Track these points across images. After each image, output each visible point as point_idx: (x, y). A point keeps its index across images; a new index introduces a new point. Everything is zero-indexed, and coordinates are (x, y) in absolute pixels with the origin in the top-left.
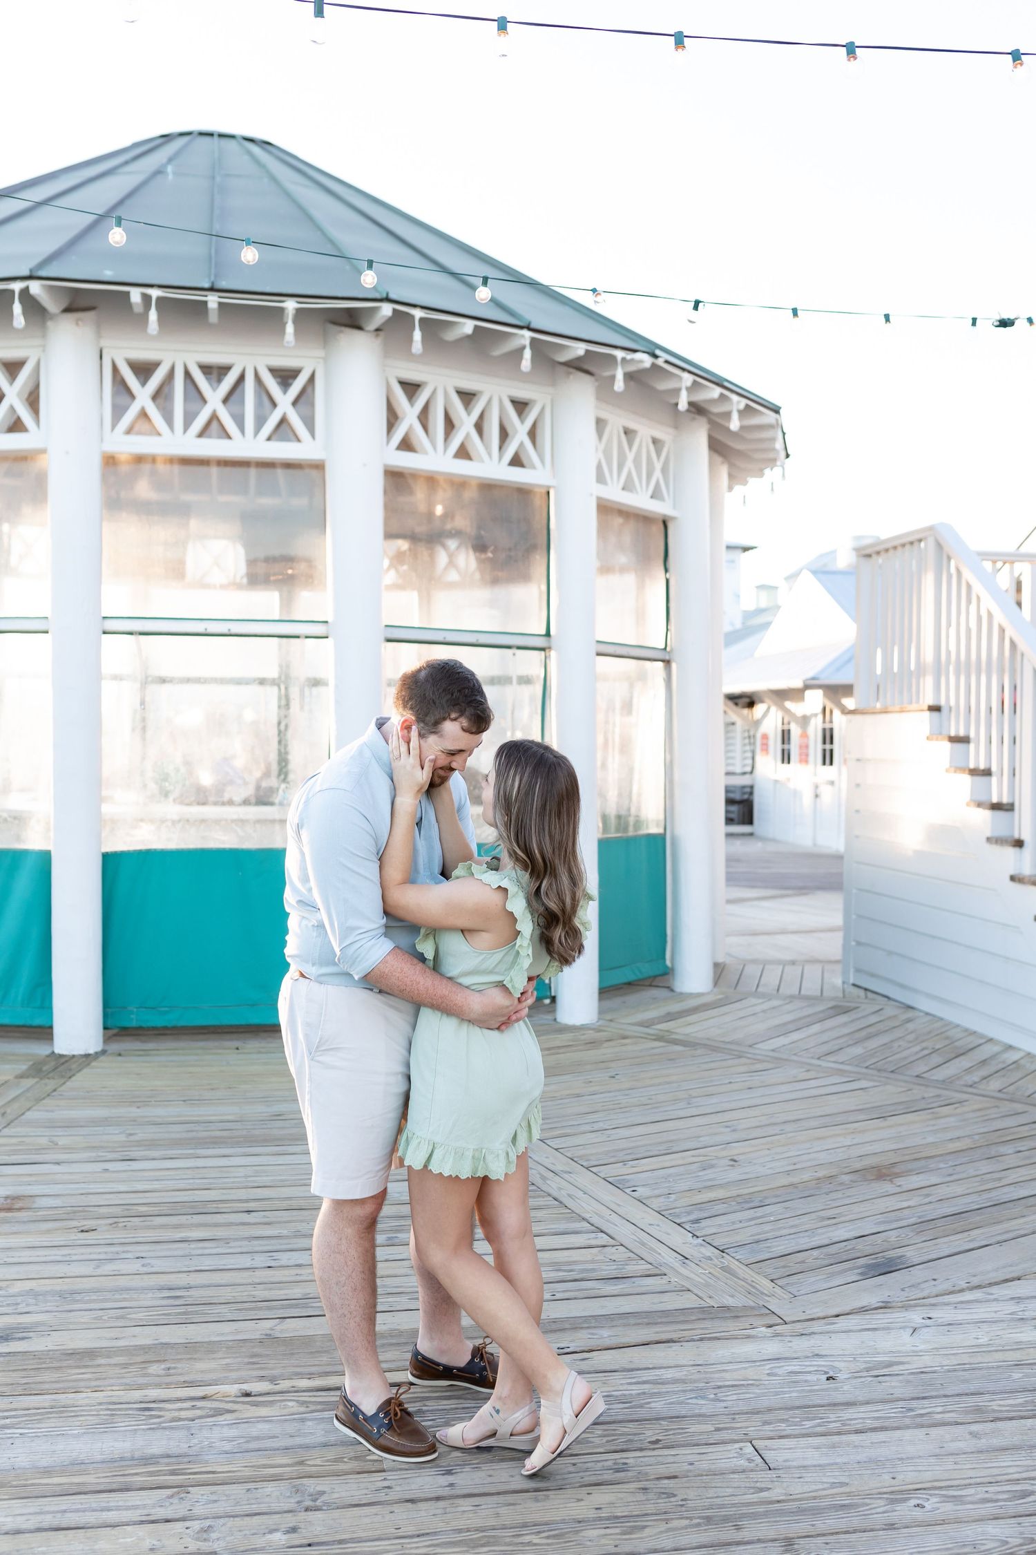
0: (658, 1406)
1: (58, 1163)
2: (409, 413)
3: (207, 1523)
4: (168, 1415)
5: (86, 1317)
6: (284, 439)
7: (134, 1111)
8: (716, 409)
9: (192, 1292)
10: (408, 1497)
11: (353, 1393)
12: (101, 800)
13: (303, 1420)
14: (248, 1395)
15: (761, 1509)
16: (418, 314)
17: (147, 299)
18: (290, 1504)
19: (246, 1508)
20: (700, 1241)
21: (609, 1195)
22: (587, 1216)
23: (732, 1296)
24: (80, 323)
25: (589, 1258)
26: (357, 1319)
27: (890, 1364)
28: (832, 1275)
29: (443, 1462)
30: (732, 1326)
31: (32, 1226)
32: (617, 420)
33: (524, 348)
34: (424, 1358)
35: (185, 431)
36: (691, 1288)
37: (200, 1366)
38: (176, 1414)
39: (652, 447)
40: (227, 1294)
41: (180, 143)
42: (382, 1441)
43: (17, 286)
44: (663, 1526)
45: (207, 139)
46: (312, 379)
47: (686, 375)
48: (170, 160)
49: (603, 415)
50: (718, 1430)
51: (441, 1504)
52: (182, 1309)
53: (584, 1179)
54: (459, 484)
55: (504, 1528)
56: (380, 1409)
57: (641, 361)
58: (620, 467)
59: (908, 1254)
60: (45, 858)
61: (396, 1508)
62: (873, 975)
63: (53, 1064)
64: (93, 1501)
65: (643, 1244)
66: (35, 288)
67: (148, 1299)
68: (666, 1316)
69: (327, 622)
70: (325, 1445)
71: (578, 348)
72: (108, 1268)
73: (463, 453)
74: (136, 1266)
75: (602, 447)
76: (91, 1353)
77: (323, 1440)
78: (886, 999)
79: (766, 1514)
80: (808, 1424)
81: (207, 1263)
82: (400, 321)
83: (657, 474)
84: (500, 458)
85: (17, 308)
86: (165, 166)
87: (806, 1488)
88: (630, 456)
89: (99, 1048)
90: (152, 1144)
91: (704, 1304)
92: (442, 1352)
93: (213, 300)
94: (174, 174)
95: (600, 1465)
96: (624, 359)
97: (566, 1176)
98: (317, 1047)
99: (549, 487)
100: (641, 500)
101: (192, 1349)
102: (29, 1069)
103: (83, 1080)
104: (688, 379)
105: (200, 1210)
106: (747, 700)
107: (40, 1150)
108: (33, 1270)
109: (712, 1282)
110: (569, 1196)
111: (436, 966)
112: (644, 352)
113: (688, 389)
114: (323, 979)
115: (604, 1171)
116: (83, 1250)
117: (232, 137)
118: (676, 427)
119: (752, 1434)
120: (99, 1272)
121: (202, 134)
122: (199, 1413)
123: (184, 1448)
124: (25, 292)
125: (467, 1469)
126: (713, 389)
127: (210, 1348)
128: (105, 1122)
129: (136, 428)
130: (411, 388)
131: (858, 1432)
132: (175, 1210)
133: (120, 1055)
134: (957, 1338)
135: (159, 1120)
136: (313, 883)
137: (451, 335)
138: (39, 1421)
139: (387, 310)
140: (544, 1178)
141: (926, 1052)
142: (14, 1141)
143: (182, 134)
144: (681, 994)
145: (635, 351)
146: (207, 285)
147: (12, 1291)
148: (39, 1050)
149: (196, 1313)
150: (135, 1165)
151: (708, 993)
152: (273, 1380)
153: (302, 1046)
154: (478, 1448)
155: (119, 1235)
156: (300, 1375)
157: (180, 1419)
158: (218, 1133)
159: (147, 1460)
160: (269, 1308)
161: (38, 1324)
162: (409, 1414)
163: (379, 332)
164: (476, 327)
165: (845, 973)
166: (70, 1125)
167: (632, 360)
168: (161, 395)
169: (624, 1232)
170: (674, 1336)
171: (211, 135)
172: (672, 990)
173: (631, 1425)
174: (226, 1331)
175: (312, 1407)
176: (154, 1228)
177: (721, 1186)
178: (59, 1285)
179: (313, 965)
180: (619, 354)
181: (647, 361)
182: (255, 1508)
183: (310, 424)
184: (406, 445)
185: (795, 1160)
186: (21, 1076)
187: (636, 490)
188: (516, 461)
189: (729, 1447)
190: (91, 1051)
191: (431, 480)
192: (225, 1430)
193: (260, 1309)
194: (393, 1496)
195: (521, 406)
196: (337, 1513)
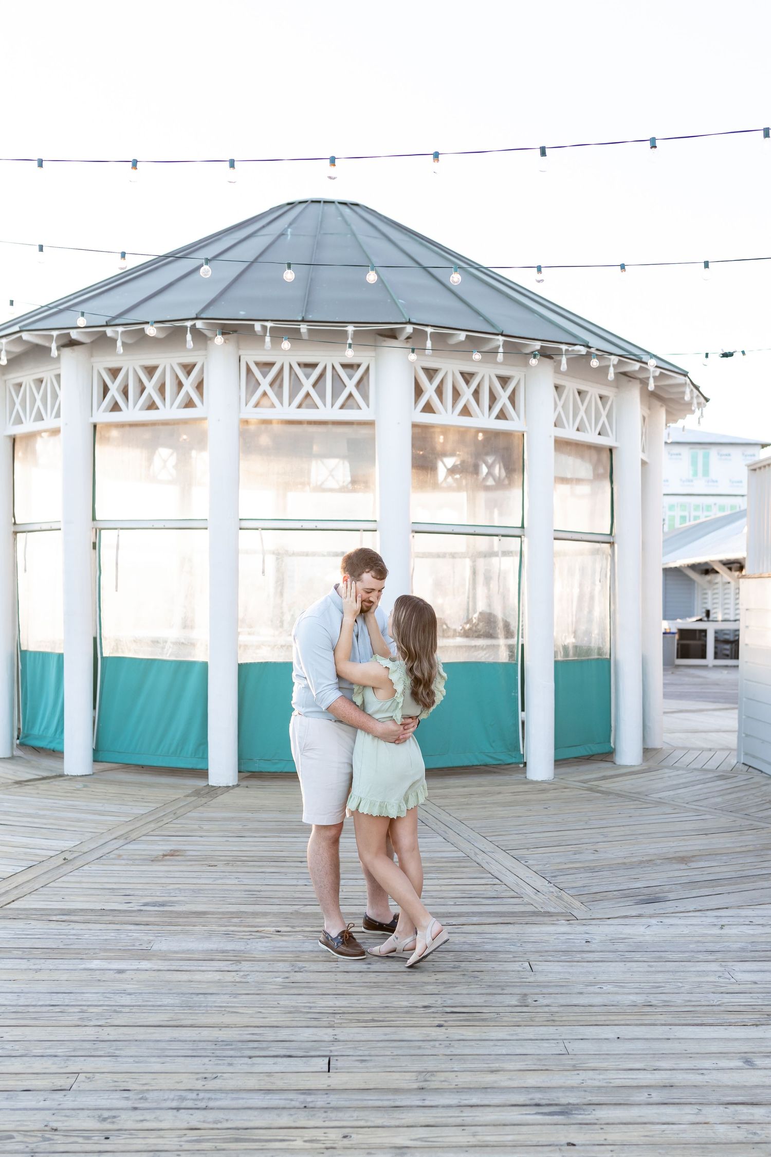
0: (488, 947)
1: (201, 837)
2: (430, 390)
3: (248, 973)
4: (238, 937)
5: (205, 899)
6: (351, 408)
7: (250, 815)
8: (641, 376)
9: (261, 893)
10: (345, 970)
11: (327, 927)
12: (239, 633)
13: (304, 942)
14: (278, 932)
15: (518, 984)
16: (429, 330)
17: (264, 328)
18: (289, 969)
19: (267, 970)
20: (551, 885)
21: (509, 862)
22: (492, 871)
23: (555, 908)
24: (227, 341)
25: (484, 889)
26: (328, 889)
27: (625, 939)
28: (619, 902)
29: (368, 961)
30: (546, 919)
31: (183, 863)
32: (571, 386)
33: (499, 347)
34: (369, 919)
35: (290, 405)
36: (533, 903)
37: (258, 920)
38: (242, 937)
39: (598, 399)
40: (280, 894)
41: (301, 207)
42: (339, 949)
43: (189, 324)
44: (467, 987)
45: (317, 205)
46: (368, 369)
47: (612, 357)
48: (290, 225)
49: (560, 382)
50: (514, 957)
51: (361, 974)
52: (255, 899)
53: (500, 855)
54: (462, 432)
55: (388, 982)
56: (338, 935)
57: (579, 351)
58: (575, 416)
59: (670, 896)
60: (205, 666)
61: (338, 974)
62: (754, 757)
63: (207, 790)
64: (195, 963)
65: (517, 885)
66: (199, 324)
67: (238, 894)
68: (513, 914)
69: (376, 521)
70: (312, 951)
71: (535, 345)
72: (220, 881)
73: (466, 412)
74: (236, 881)
75: (560, 404)
76: (205, 913)
77: (312, 949)
78: (760, 772)
79: (519, 986)
80: (563, 958)
81: (273, 882)
82: (418, 335)
83: (604, 418)
84: (489, 415)
85: (189, 337)
86: (286, 230)
87: (547, 979)
88: (583, 409)
89: (235, 784)
90: (256, 830)
91: (536, 910)
92: (378, 915)
93: (304, 328)
94: (292, 235)
95: (446, 966)
96: (567, 350)
97: (490, 854)
98: (304, 748)
99: (524, 432)
100: (590, 437)
101: (255, 914)
102: (192, 793)
103: (224, 798)
104: (614, 360)
105: (275, 860)
106: (738, 565)
107: (192, 831)
108: (180, 880)
109: (547, 902)
110: (487, 863)
111: (363, 708)
112: (581, 345)
113: (614, 366)
114: (306, 714)
115: (513, 853)
116: (208, 874)
117: (333, 202)
118: (617, 387)
119: (531, 959)
120: (215, 883)
121: (313, 202)
122: (252, 937)
123: (243, 948)
124: (194, 329)
125: (379, 963)
126: (635, 364)
127: (265, 914)
128: (232, 819)
129: (261, 403)
130: (431, 373)
131: (588, 962)
132: (261, 859)
133: (247, 787)
134: (672, 930)
135: (264, 820)
136: (302, 665)
137: (453, 341)
138: (175, 935)
139: (409, 329)
140: (476, 854)
141: (764, 802)
142: (179, 826)
143: (301, 203)
144: (620, 765)
145: (575, 345)
146: (300, 319)
147: (168, 888)
148: (200, 783)
149: (262, 901)
150: (243, 839)
151: (638, 766)
152: (293, 927)
153: (298, 748)
154: (387, 956)
155: (229, 869)
156: (308, 926)
157: (243, 939)
158: (295, 827)
159: (223, 952)
160: (300, 901)
161: (179, 901)
162: (354, 939)
163: (409, 340)
164: (467, 336)
165: (738, 756)
166: (210, 820)
167: (573, 350)
168: (276, 382)
169: (510, 879)
170: (511, 921)
171: (319, 202)
172: (615, 764)
173: (470, 953)
174: (275, 909)
175: (310, 938)
176: (248, 866)
177: (580, 862)
178: (192, 887)
179: (303, 707)
180: (564, 347)
181: (583, 351)
182: (271, 970)
183: (366, 397)
184: (428, 408)
185: (633, 852)
186: (188, 796)
187: (587, 430)
188: (502, 416)
189: (517, 963)
190: (230, 785)
191: (445, 429)
192: (264, 943)
193: (295, 901)
194: (338, 970)
195: (504, 381)
196: (309, 974)
